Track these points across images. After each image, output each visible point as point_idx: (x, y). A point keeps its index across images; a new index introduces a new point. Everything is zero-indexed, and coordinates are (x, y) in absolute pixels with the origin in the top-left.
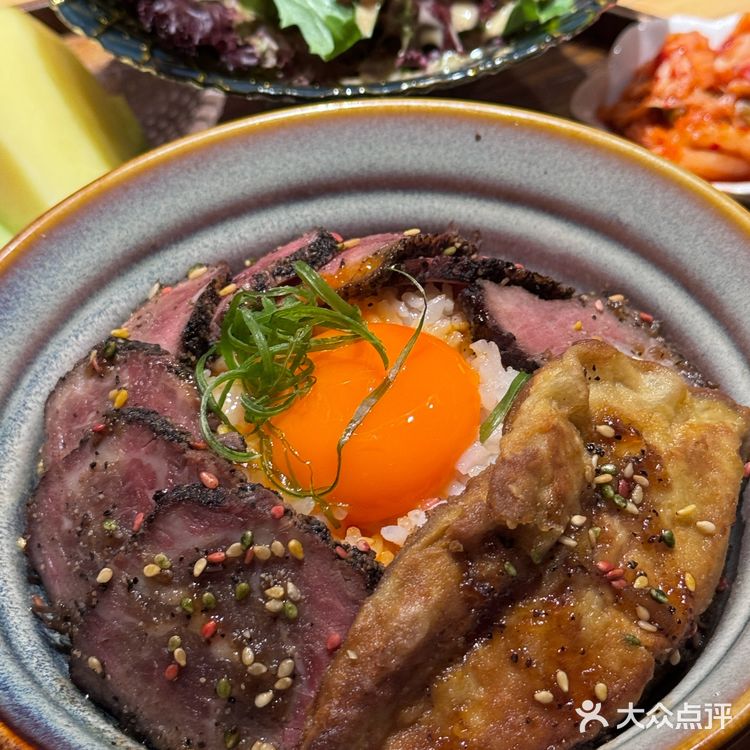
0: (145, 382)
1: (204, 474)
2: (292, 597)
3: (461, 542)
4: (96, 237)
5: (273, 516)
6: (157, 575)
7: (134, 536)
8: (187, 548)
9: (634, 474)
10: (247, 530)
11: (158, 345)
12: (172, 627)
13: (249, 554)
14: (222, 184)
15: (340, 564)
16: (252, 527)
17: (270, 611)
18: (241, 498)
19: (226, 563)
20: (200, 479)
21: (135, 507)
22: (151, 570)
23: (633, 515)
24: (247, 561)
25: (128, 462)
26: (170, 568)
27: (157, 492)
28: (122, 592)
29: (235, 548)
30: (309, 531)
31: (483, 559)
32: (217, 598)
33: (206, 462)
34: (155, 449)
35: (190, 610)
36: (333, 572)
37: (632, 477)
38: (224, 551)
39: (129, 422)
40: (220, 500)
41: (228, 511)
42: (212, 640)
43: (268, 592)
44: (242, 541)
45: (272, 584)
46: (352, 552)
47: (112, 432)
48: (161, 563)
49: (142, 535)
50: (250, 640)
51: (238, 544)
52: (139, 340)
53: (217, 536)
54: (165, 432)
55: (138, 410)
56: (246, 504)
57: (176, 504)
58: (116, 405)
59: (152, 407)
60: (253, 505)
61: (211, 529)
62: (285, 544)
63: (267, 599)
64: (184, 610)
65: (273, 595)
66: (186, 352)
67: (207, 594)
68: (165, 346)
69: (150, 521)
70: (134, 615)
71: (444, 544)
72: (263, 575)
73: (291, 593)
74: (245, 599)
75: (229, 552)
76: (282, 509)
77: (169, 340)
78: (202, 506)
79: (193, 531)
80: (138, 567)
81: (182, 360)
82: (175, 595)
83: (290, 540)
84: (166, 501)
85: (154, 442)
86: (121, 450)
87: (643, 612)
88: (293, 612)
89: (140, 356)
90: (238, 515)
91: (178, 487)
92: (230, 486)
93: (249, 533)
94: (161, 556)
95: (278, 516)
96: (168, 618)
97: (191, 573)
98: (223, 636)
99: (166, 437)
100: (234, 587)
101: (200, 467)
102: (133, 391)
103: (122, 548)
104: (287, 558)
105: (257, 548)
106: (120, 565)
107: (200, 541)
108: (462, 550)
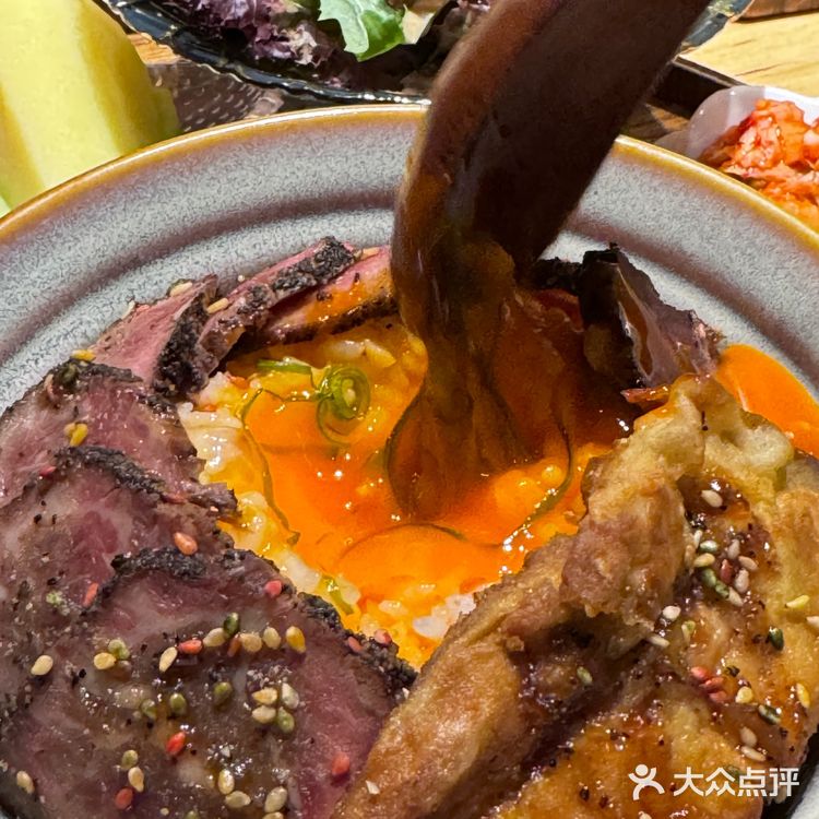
0: (110, 415)
1: (179, 536)
2: (287, 703)
3: (521, 639)
4: (67, 245)
5: (267, 594)
6: (111, 668)
7: (84, 614)
8: (152, 631)
9: (740, 555)
10: (231, 610)
11: (129, 370)
12: (128, 738)
13: (233, 645)
14: (219, 192)
15: (354, 662)
16: (238, 608)
17: (257, 722)
18: (228, 568)
19: (203, 655)
20: (173, 541)
21: (88, 576)
22: (103, 661)
23: (736, 608)
24: (231, 653)
25: (82, 516)
26: (129, 659)
27: (117, 557)
28: (65, 689)
29: (214, 636)
30: (315, 616)
31: (549, 662)
32: (188, 701)
33: (182, 520)
34: (117, 500)
35: (152, 716)
36: (342, 672)
37: (737, 559)
38: (201, 638)
39: (87, 464)
40: (198, 571)
41: (208, 585)
42: (178, 759)
43: (256, 695)
44: (225, 626)
45: (261, 685)
46: (368, 645)
47: (65, 477)
48: (117, 651)
49: (95, 613)
50: (230, 760)
51: (220, 630)
52: (106, 363)
53: (193, 618)
54: (132, 479)
55: (99, 450)
56: (233, 577)
57: (141, 574)
58: (73, 443)
59: (118, 446)
60: (241, 578)
61: (186, 609)
62: (282, 632)
63: (254, 705)
64: (145, 716)
65: (263, 700)
66: (164, 380)
67: (176, 696)
68: (137, 371)
69: (106, 595)
70: (78, 719)
71: (498, 640)
72: (251, 673)
73: (286, 699)
74: (225, 704)
75: (207, 641)
76: (279, 585)
77: (142, 365)
78: (174, 577)
79: (161, 611)
80: (88, 655)
81: (158, 389)
82: (132, 695)
83: (289, 627)
84: (128, 569)
85: (116, 491)
86: (75, 501)
87: (749, 736)
88: (288, 723)
89: (107, 383)
90: (221, 591)
91: (146, 551)
92: (212, 552)
93: (235, 616)
94: (118, 642)
95: (273, 594)
96: (123, 726)
97: (156, 666)
98: (194, 753)
99: (132, 486)
100: (211, 689)
101: (174, 526)
102: (93, 426)
103: (68, 629)
104: (283, 650)
105: (243, 637)
106: (63, 652)
107: (169, 624)
108: (522, 648)
